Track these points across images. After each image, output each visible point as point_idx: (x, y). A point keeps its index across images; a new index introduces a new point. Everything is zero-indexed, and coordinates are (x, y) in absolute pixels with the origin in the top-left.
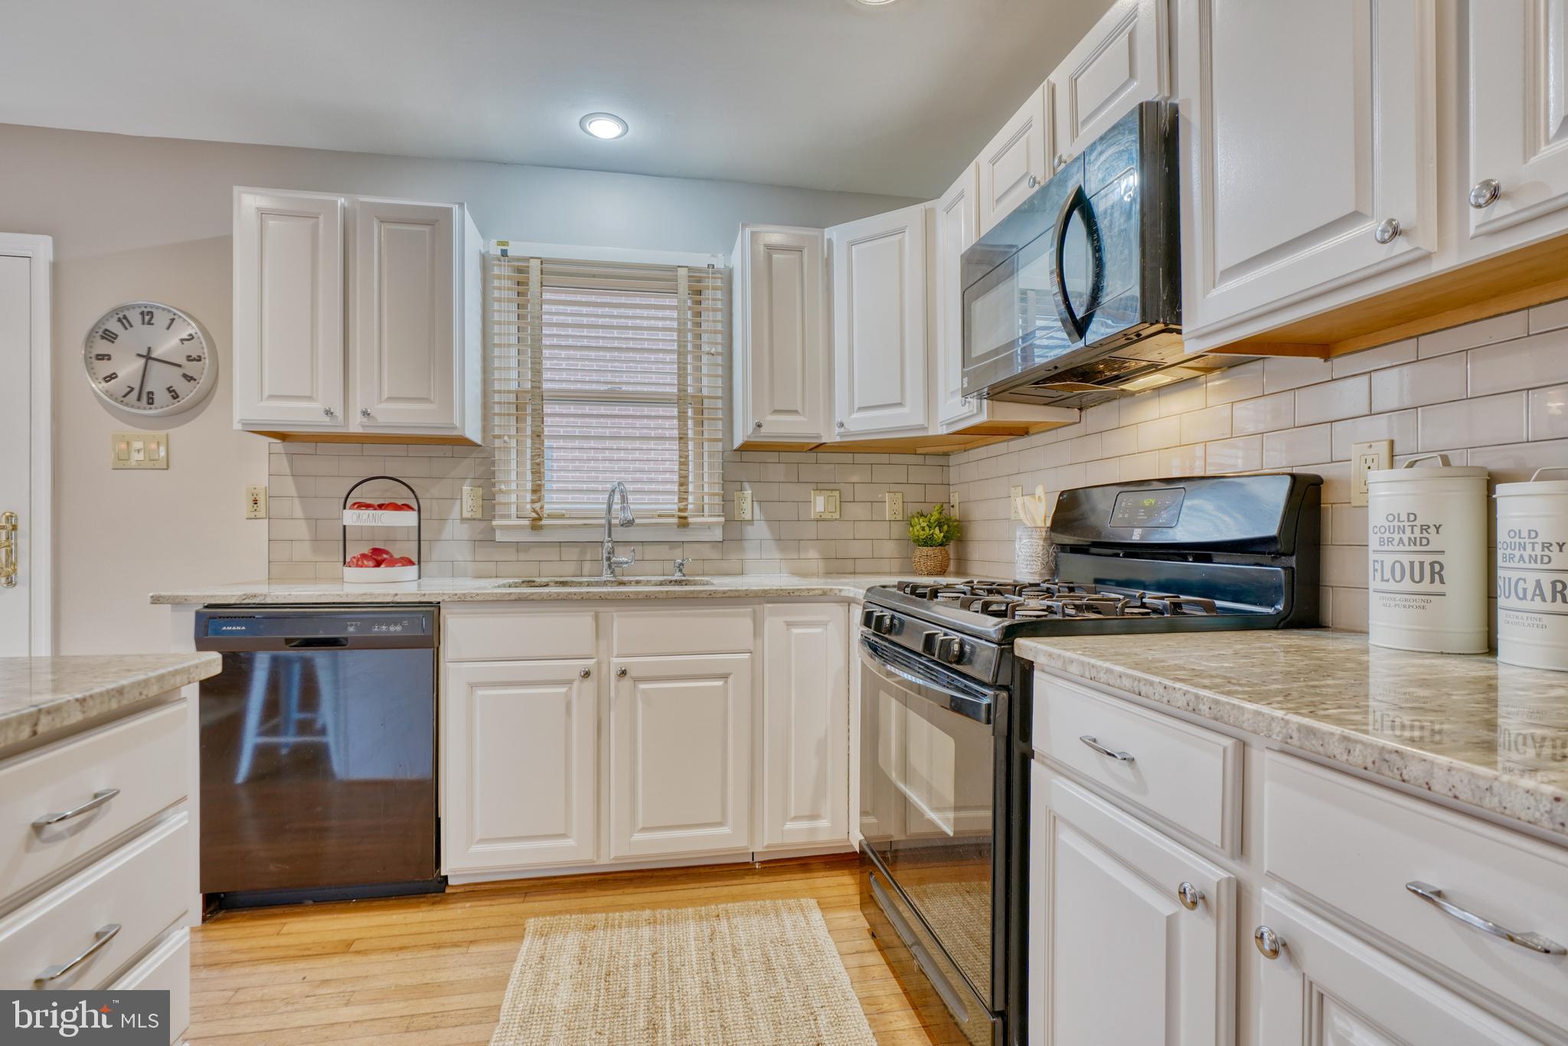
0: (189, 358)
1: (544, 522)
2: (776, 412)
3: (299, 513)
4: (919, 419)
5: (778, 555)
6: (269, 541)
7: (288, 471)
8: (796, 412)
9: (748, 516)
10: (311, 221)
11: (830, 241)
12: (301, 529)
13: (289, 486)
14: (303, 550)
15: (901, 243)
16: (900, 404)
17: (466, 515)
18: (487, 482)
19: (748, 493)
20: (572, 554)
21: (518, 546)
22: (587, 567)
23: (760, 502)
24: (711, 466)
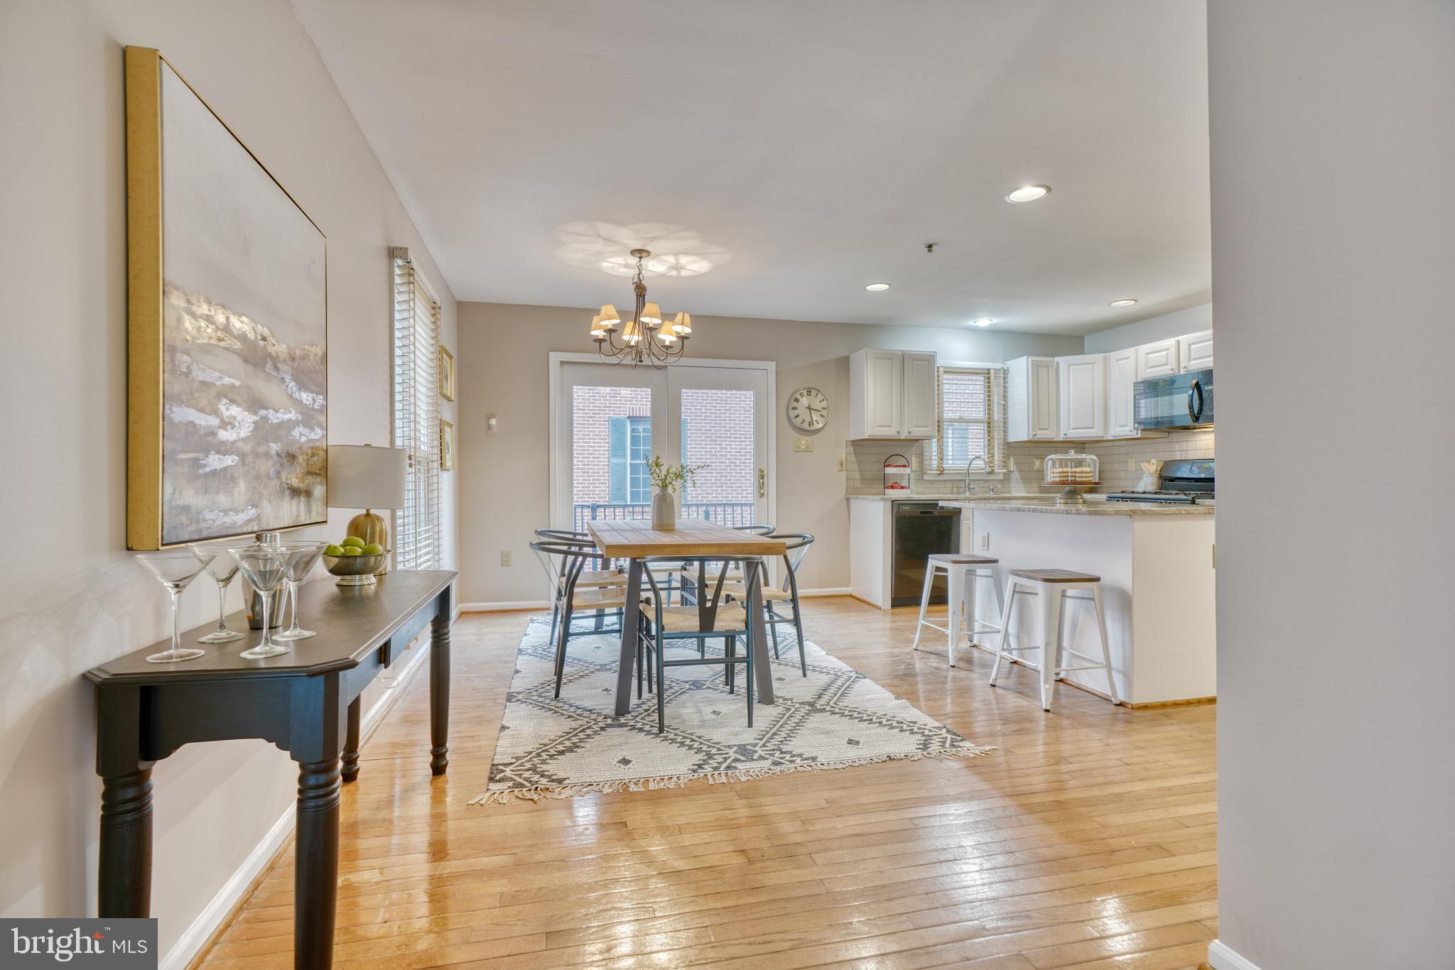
0: (823, 408)
1: (945, 472)
2: (1040, 429)
3: (856, 468)
4: (1101, 434)
5: (1022, 485)
6: (847, 479)
7: (853, 452)
8: (1046, 429)
9: (1012, 469)
10: (890, 361)
11: (1058, 363)
12: (857, 475)
13: (853, 458)
14: (858, 484)
15: (1093, 367)
16: (1092, 428)
17: (914, 469)
18: (921, 456)
19: (1012, 460)
20: (949, 485)
21: (932, 482)
22: (955, 490)
23: (1016, 463)
24: (999, 449)
